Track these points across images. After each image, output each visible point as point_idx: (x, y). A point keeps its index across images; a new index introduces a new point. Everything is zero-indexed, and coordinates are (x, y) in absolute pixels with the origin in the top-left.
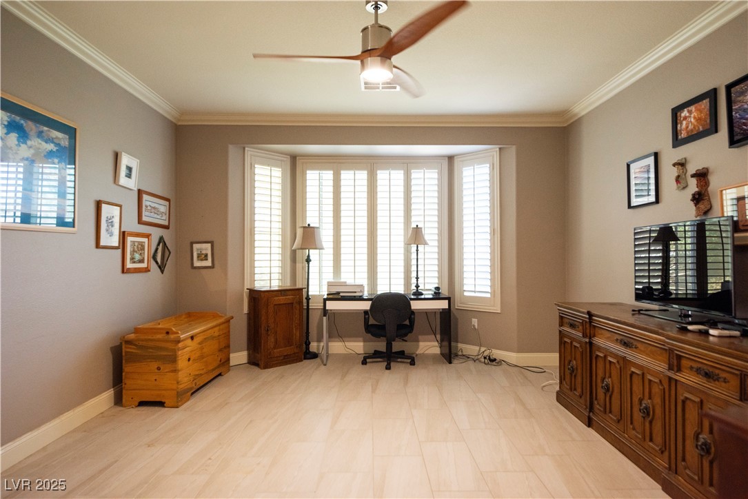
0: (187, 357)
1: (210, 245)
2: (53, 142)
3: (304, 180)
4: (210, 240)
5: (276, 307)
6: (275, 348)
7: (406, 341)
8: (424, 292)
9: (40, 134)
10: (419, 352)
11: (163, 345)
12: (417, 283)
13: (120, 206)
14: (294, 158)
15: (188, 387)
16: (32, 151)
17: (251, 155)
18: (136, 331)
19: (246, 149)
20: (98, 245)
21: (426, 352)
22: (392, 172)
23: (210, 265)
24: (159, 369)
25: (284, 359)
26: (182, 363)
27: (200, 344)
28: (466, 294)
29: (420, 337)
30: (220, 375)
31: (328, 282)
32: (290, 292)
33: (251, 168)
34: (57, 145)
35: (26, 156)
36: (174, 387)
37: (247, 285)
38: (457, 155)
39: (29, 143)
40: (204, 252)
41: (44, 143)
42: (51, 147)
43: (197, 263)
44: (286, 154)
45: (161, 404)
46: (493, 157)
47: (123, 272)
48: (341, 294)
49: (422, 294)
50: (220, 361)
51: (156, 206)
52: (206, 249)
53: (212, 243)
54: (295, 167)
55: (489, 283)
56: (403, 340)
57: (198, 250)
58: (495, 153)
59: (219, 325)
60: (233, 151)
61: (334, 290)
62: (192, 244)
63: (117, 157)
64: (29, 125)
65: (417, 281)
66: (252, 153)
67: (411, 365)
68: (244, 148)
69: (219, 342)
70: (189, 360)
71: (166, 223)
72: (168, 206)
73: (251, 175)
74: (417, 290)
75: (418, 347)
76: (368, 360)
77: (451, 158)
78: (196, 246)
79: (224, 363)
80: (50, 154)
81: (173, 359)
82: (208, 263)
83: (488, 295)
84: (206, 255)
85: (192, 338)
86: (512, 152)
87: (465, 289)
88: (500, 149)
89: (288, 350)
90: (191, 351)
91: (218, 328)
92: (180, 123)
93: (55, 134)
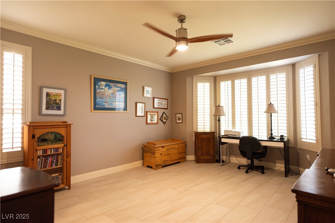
0: (160, 153)
1: (181, 114)
2: (119, 87)
3: (220, 86)
4: (181, 113)
5: (202, 139)
6: (201, 156)
7: (261, 161)
8: (275, 137)
9: (115, 86)
10: (276, 168)
11: (152, 148)
12: (272, 132)
13: (145, 103)
14: (215, 78)
15: (161, 164)
16: (113, 91)
17: (196, 80)
18: (148, 143)
19: (194, 77)
20: (136, 116)
21: (280, 169)
22: (259, 77)
23: (181, 122)
24: (151, 156)
25: (206, 161)
26: (157, 155)
27: (167, 150)
28: (303, 140)
29: (277, 161)
30: (180, 162)
31: (224, 130)
32: (208, 134)
33: (196, 85)
34: (120, 88)
35: (111, 93)
36: (155, 163)
37: (194, 130)
38: (297, 63)
39: (112, 89)
40: (179, 117)
41: (116, 88)
42: (119, 89)
43: (178, 121)
44: (213, 77)
45: (151, 167)
46: (315, 60)
47: (146, 124)
48: (229, 136)
49: (275, 138)
50: (179, 157)
51: (161, 102)
52: (180, 116)
53: (182, 114)
54: (215, 82)
55: (314, 134)
56: (260, 160)
57: (178, 116)
58: (316, 58)
59: (179, 144)
60: (188, 79)
61: (227, 134)
62: (176, 114)
63: (143, 88)
64: (111, 84)
65: (271, 131)
66: (196, 78)
67: (262, 173)
68: (193, 77)
69: (179, 150)
70: (161, 154)
71: (166, 107)
72: (167, 102)
73: (196, 87)
74: (272, 136)
75: (275, 166)
76: (241, 167)
77: (293, 65)
78: (177, 115)
79: (181, 158)
80: (119, 91)
81: (154, 153)
82: (181, 121)
83: (315, 142)
84: (180, 118)
85: (163, 147)
86: (326, 55)
87: (302, 137)
88: (319, 55)
89: (208, 158)
90: (162, 152)
91: (178, 145)
92: (173, 72)
93: (120, 85)
